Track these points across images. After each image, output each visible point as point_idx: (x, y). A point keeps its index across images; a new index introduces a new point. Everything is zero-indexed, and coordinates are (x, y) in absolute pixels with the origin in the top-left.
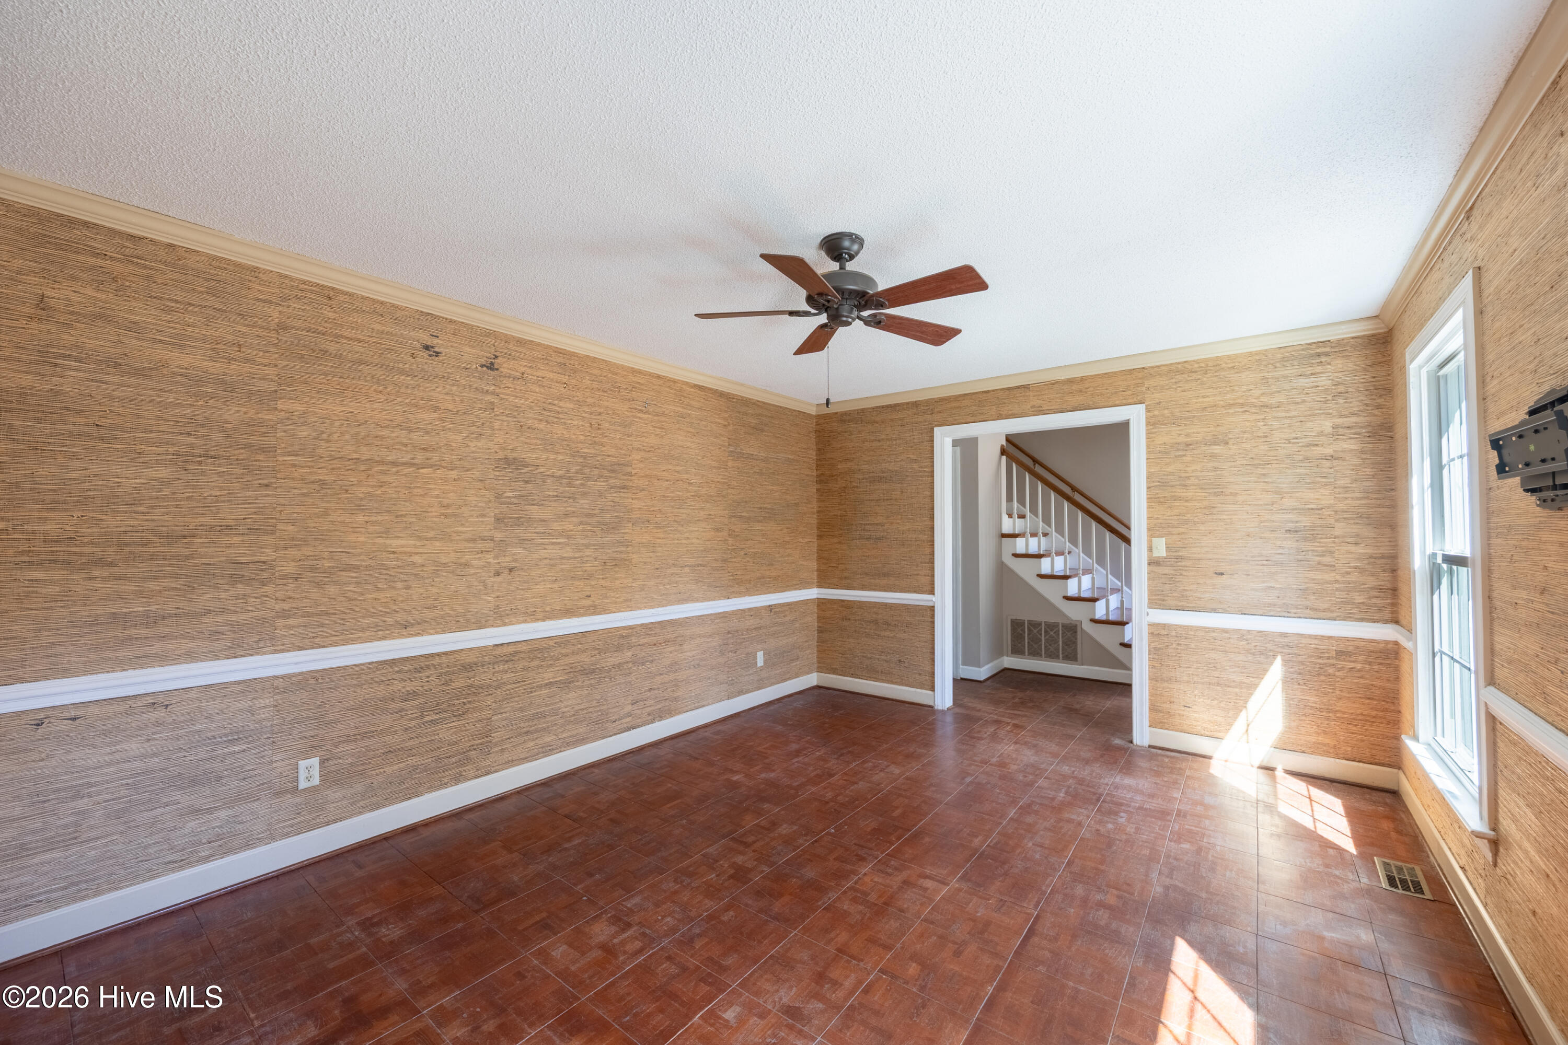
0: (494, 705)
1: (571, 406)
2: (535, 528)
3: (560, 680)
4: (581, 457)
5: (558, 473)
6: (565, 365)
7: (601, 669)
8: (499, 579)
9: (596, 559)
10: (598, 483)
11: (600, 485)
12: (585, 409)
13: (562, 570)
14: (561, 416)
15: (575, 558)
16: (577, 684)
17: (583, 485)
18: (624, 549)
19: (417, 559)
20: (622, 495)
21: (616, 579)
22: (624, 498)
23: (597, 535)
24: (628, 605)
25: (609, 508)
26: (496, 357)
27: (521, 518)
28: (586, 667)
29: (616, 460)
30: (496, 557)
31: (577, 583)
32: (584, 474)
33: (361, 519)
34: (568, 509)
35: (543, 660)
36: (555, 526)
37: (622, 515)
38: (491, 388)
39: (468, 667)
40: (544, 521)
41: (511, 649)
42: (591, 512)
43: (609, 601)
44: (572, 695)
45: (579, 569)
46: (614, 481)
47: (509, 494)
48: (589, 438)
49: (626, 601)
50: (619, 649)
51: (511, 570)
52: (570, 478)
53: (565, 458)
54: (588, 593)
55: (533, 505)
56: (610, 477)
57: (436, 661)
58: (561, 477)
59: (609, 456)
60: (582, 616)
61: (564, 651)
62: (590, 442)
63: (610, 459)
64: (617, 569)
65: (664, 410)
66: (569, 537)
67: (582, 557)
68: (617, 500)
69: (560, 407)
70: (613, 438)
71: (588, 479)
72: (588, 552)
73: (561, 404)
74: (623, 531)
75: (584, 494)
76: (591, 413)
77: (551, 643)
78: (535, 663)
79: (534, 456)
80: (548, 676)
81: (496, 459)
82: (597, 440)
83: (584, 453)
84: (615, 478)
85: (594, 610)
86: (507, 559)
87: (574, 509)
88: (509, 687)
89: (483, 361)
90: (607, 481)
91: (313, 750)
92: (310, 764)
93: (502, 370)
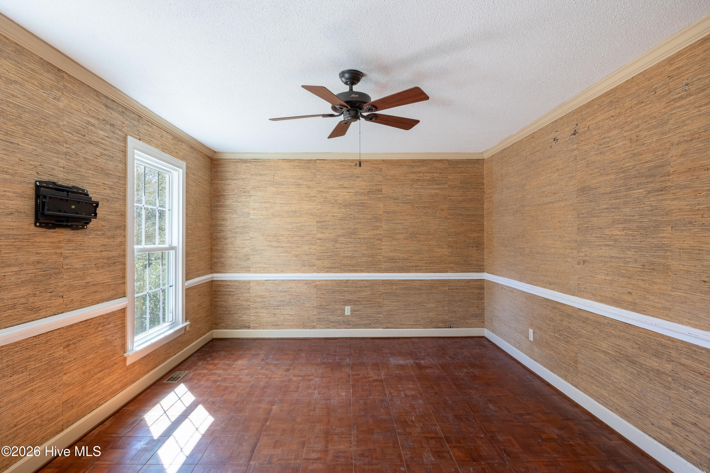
0: (578, 346)
1: (617, 131)
2: (596, 234)
3: (611, 354)
4: (624, 172)
5: (608, 190)
6: (611, 102)
7: (641, 364)
8: (579, 267)
9: (636, 261)
10: (637, 191)
12: (627, 128)
13: (611, 266)
14: (610, 144)
15: (620, 258)
16: (623, 365)
17: (626, 195)
18: (661, 253)
19: (553, 250)
20: (660, 198)
21: (656, 283)
22: (662, 200)
23: (636, 239)
25: (647, 212)
26: (577, 125)
27: (589, 227)
28: (629, 355)
29: (653, 164)
30: (578, 253)
31: (621, 279)
32: (626, 185)
33: (540, 231)
34: (615, 217)
35: (601, 332)
36: (607, 232)
37: (659, 218)
38: (575, 146)
39: (569, 316)
40: (600, 228)
41: (585, 315)
42: (631, 218)
43: (647, 303)
44: (618, 371)
45: (622, 268)
46: (651, 185)
47: (583, 211)
48: (629, 153)
49: (665, 308)
50: (657, 354)
51: (584, 261)
52: (616, 192)
53: (613, 177)
54: (630, 291)
55: (594, 217)
56: (648, 182)
57: (559, 306)
58: (610, 193)
59: (646, 162)
60: (626, 308)
61: (613, 332)
62: (630, 156)
63: (647, 165)
64: (655, 274)
66: (616, 241)
67: (625, 258)
68: (654, 204)
69: (609, 137)
70: (650, 144)
71: (630, 189)
72: (630, 253)
73: (610, 134)
74: (661, 235)
75: (626, 203)
76: (631, 130)
77: (606, 322)
78: (597, 332)
79: (595, 181)
80: (604, 345)
81: (578, 190)
82: (635, 151)
83: (626, 167)
84: (652, 182)
86: (583, 254)
87: (618, 217)
88: (585, 339)
89: (572, 132)
90: (645, 188)
91: (532, 326)
92: (531, 331)
93: (580, 131)
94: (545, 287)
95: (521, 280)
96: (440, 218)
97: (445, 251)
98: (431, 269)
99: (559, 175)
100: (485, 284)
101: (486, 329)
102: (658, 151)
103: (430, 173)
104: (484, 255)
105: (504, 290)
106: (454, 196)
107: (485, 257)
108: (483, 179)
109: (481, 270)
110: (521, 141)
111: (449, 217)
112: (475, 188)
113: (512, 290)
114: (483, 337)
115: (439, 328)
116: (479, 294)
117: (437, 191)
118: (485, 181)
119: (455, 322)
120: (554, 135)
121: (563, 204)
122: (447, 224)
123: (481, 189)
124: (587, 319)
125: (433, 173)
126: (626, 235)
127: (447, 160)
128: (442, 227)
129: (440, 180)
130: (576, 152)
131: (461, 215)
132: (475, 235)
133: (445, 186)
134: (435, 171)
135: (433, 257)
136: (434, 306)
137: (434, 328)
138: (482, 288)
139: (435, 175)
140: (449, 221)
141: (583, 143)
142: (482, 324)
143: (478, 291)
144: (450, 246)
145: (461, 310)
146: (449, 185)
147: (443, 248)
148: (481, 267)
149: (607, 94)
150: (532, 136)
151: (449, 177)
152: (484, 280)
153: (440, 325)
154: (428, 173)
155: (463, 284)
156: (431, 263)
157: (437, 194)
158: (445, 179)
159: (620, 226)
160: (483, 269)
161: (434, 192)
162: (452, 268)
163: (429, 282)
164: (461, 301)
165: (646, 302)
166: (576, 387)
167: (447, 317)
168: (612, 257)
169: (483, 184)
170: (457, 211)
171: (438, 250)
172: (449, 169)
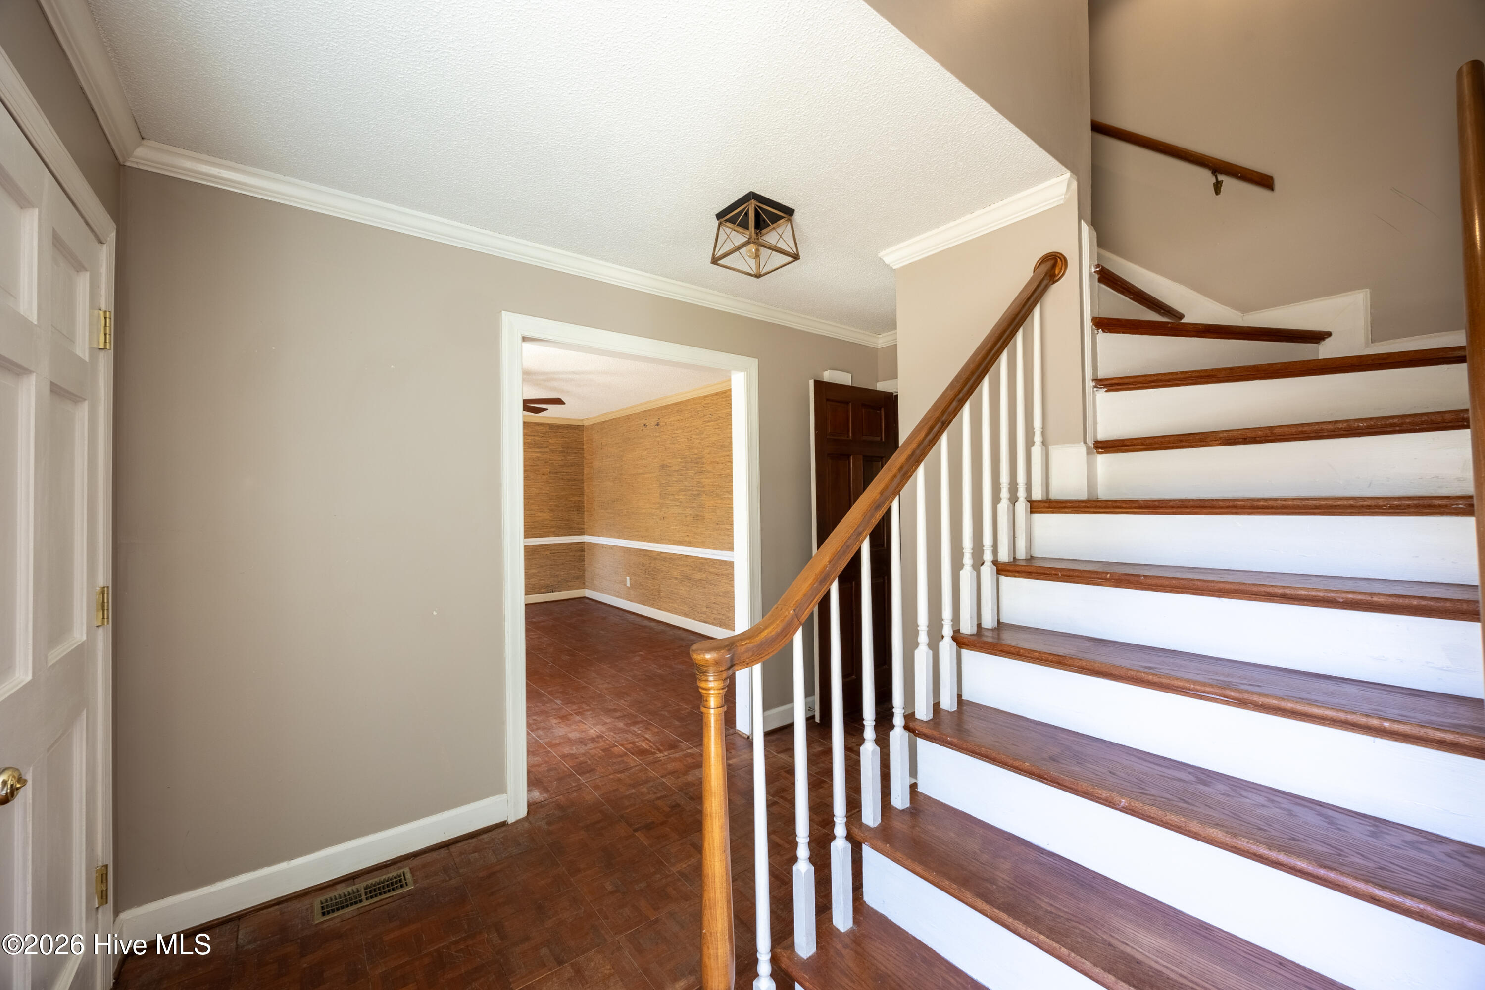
0: (661, 579)
2: (670, 498)
3: (679, 578)
4: (685, 458)
6: (678, 410)
7: (693, 579)
8: (661, 523)
9: (690, 515)
11: (691, 472)
12: (686, 431)
13: (679, 520)
14: (677, 438)
15: (683, 514)
16: (685, 583)
18: (701, 510)
19: (644, 511)
20: (701, 477)
21: (698, 528)
23: (691, 501)
24: (703, 545)
25: (695, 485)
26: (659, 419)
27: (666, 493)
28: (688, 575)
30: (660, 512)
31: (684, 527)
32: (686, 467)
33: (634, 496)
35: (674, 565)
36: (676, 497)
37: (700, 489)
38: (657, 434)
39: (655, 559)
40: (672, 494)
41: (665, 556)
42: (688, 488)
44: (682, 588)
45: (684, 520)
46: (697, 469)
47: (663, 482)
48: (687, 447)
49: (703, 542)
50: (700, 570)
51: (664, 518)
52: (681, 470)
53: (679, 460)
54: (688, 534)
55: (669, 486)
56: (695, 467)
57: (648, 553)
58: (678, 471)
60: (686, 546)
61: (679, 563)
63: (695, 456)
64: (698, 522)
65: (719, 415)
66: (681, 502)
67: (685, 513)
68: (698, 480)
69: (677, 434)
70: (696, 443)
71: (687, 469)
72: (688, 510)
74: (701, 499)
75: (686, 478)
76: (688, 432)
77: (676, 557)
79: (670, 462)
80: (675, 574)
81: (660, 466)
82: (690, 446)
83: (686, 455)
84: (697, 467)
85: (690, 544)
86: (663, 513)
87: (682, 487)
88: (665, 573)
89: (656, 423)
90: (694, 470)
91: (628, 574)
92: (628, 578)
93: (661, 424)
94: (638, 540)
95: (619, 537)
96: (542, 482)
97: (546, 516)
98: (532, 534)
99: (648, 453)
100: (586, 547)
101: (586, 590)
102: (700, 448)
103: (531, 436)
104: (584, 518)
105: (604, 549)
106: (555, 461)
107: (585, 521)
108: (583, 445)
109: (581, 533)
110: (619, 418)
111: (551, 481)
112: (576, 453)
113: (612, 547)
114: (585, 598)
115: (541, 593)
116: (580, 556)
117: (538, 455)
118: (585, 447)
119: (557, 586)
120: (644, 421)
121: (650, 475)
122: (548, 488)
123: (581, 454)
124: (666, 558)
125: (534, 436)
126: (686, 499)
127: (548, 424)
128: (543, 491)
129: (542, 444)
130: (658, 439)
131: (562, 479)
132: (576, 498)
133: (546, 450)
134: (536, 434)
135: (535, 522)
136: (536, 571)
137: (536, 594)
138: (583, 551)
139: (537, 438)
140: (551, 485)
141: (662, 433)
142: (583, 585)
143: (579, 554)
144: (552, 511)
145: (563, 573)
146: (550, 449)
147: (545, 513)
148: (582, 530)
149: (676, 404)
150: (628, 418)
151: (550, 441)
152: (584, 542)
153: (543, 590)
154: (529, 435)
155: (565, 547)
156: (532, 528)
157: (538, 458)
158: (546, 443)
159: (683, 493)
160: (584, 532)
161: (534, 455)
162: (554, 532)
163: (531, 547)
164: (563, 564)
165: (695, 540)
166: (660, 609)
167: (549, 582)
168: (679, 513)
169: (583, 450)
170: (559, 476)
171: (539, 514)
172: (550, 433)
